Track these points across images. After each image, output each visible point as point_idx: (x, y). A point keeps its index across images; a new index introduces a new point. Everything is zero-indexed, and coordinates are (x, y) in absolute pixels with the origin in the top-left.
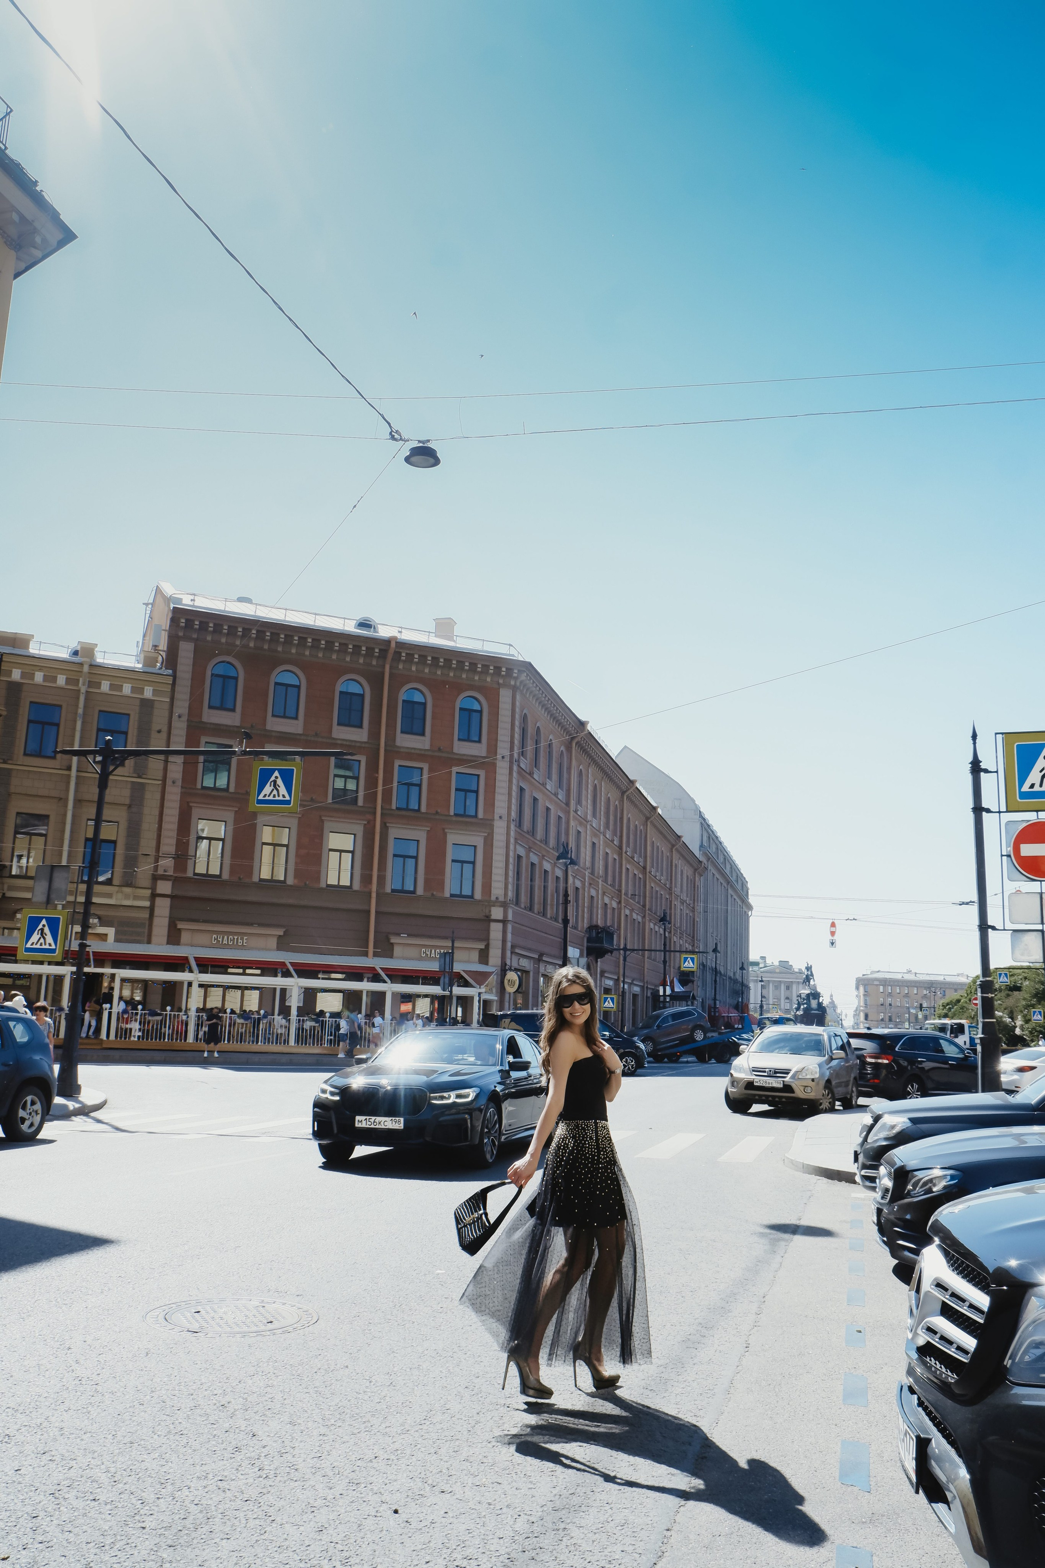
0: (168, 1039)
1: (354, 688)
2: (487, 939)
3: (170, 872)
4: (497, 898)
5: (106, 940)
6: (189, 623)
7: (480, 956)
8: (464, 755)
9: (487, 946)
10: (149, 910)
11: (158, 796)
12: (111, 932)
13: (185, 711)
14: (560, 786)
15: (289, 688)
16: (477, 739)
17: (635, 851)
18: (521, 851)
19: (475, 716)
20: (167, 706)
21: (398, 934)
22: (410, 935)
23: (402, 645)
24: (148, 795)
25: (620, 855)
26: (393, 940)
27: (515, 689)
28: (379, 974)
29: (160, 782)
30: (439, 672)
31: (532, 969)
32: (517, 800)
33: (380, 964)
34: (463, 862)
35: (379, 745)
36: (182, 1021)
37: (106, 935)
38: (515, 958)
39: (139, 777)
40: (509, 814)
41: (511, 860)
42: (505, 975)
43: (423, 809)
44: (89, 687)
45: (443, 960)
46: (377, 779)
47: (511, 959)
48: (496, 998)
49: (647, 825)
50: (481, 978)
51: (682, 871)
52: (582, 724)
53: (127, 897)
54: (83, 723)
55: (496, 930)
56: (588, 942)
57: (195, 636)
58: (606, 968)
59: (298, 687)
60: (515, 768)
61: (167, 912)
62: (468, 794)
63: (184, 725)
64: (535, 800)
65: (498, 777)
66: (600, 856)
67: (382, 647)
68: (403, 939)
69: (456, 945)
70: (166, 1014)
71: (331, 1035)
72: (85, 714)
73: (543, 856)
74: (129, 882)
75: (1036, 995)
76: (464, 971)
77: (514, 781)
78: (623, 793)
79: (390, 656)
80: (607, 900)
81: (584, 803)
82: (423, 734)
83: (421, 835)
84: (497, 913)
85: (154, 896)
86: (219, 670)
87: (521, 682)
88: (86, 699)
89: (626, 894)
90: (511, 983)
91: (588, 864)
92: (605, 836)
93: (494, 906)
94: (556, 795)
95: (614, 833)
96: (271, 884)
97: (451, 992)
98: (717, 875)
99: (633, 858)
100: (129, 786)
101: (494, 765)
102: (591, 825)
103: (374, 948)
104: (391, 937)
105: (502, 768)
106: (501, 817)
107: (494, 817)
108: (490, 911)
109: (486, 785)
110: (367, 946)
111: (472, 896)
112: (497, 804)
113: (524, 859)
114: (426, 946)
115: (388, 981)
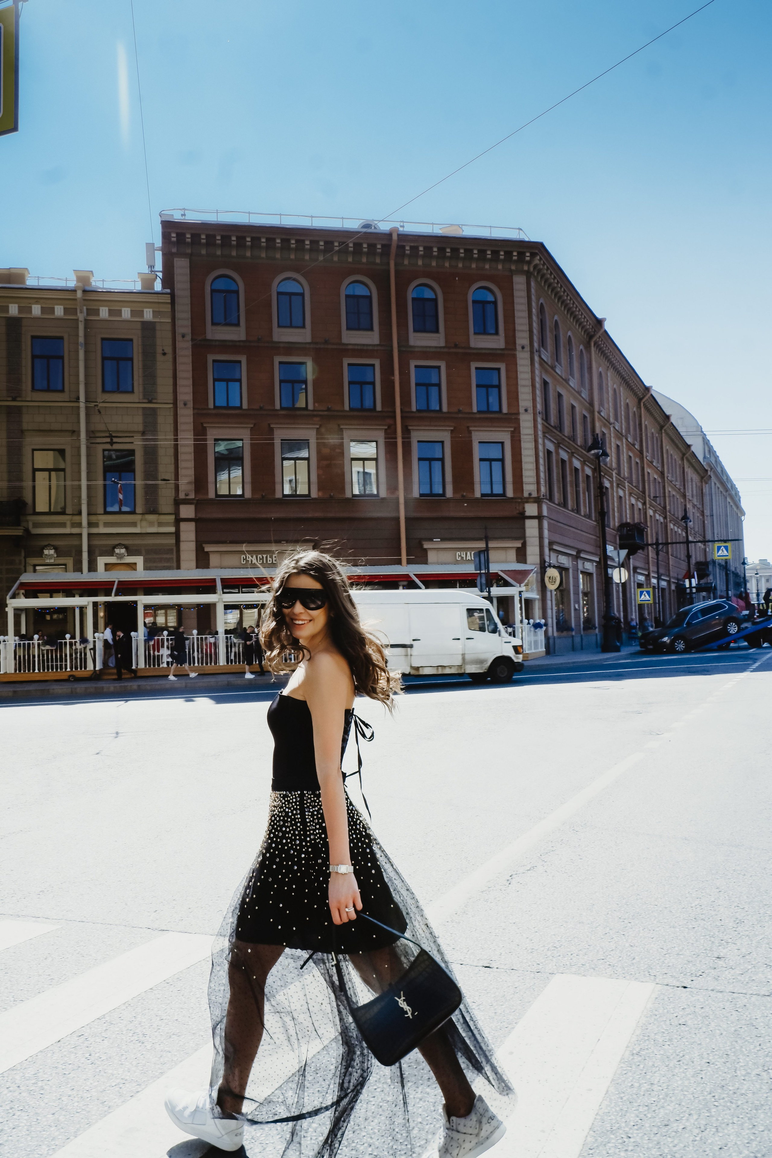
0: (198, 663)
1: (361, 291)
2: (522, 537)
3: (192, 496)
4: (530, 494)
5: (135, 570)
6: (181, 236)
7: (517, 555)
8: (482, 349)
9: (524, 545)
10: (174, 535)
11: (171, 420)
12: (139, 560)
13: (188, 330)
14: (582, 383)
15: (293, 297)
16: (493, 331)
17: (653, 457)
18: (551, 447)
19: (490, 308)
20: (169, 327)
21: (431, 540)
22: (443, 539)
23: (404, 238)
24: (160, 420)
25: (642, 458)
26: (426, 545)
27: (528, 275)
28: (414, 581)
29: (171, 406)
30: (447, 264)
31: (571, 565)
32: (541, 392)
33: (412, 570)
34: (490, 460)
35: (392, 346)
36: (211, 644)
37: (135, 564)
38: (553, 555)
39: (150, 402)
40: (535, 406)
41: (541, 454)
42: (545, 572)
43: (445, 409)
44: (88, 314)
45: (477, 559)
46: (393, 382)
47: (550, 557)
48: (538, 597)
49: (662, 433)
50: (520, 576)
51: (692, 480)
52: (599, 323)
53: (151, 524)
54: (86, 352)
55: (531, 528)
56: (620, 540)
57: (189, 251)
58: (638, 564)
59: (302, 295)
60: (536, 358)
61: (192, 536)
62: (490, 389)
63: (189, 344)
64: (560, 396)
65: (520, 369)
66: (624, 458)
67: (384, 242)
68: (437, 543)
69: (491, 545)
70: (193, 638)
72: (86, 343)
73: (573, 453)
74: (152, 509)
76: (502, 571)
77: (537, 372)
78: (640, 400)
79: (393, 249)
80: (633, 501)
81: (606, 405)
82: (437, 331)
83: (445, 436)
84: (531, 509)
85: (178, 521)
86: (221, 285)
87: (535, 266)
88: (86, 328)
89: (649, 496)
90: (552, 580)
91: (614, 465)
92: (627, 439)
93: (527, 502)
94: (579, 393)
95: (635, 439)
96: (294, 500)
97: (489, 592)
98: (718, 485)
99: (652, 462)
100: (140, 412)
101: (514, 357)
102: (614, 427)
103: (407, 555)
104: (424, 543)
105: (523, 359)
106: (526, 410)
107: (519, 410)
108: (524, 508)
109: (508, 378)
110: (400, 554)
111: (504, 494)
112: (521, 396)
113: (554, 455)
114: (461, 549)
115: (423, 587)
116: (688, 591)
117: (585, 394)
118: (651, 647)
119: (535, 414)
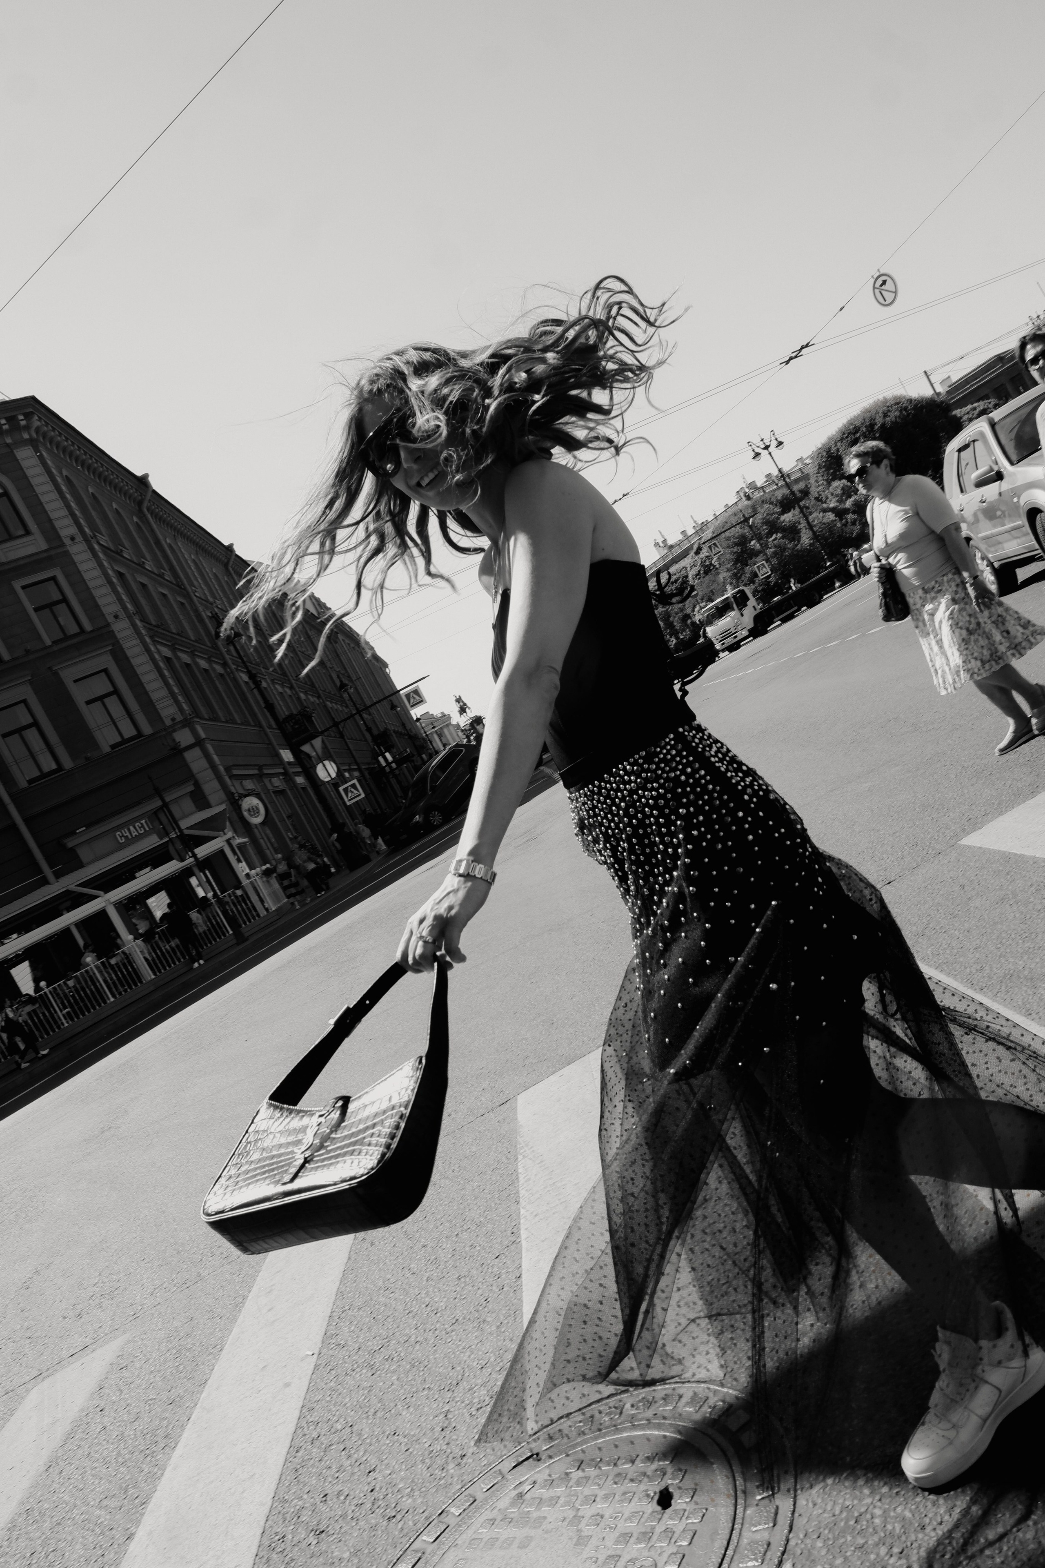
2: (190, 776)
4: (173, 719)
7: (195, 801)
8: (18, 559)
9: (197, 784)
14: (158, 563)
16: (21, 532)
18: (166, 652)
21: (73, 833)
22: (88, 826)
26: (70, 843)
27: (33, 443)
31: (259, 789)
32: (122, 587)
33: (71, 882)
34: (101, 698)
38: (237, 783)
40: (125, 608)
41: (161, 664)
43: (6, 656)
45: (158, 825)
47: (235, 786)
48: (246, 840)
50: (214, 825)
52: (142, 482)
55: (195, 760)
60: (96, 547)
62: (55, 608)
64: (143, 586)
65: (82, 567)
68: (82, 835)
71: (65, 1008)
73: (192, 652)
76: (191, 827)
77: (106, 565)
78: (226, 565)
81: (195, 583)
83: (25, 692)
84: (184, 737)
87: (37, 430)
90: (254, 811)
93: (175, 731)
94: (161, 576)
97: (194, 856)
101: (67, 554)
102: (217, 607)
103: (51, 867)
104: (65, 841)
105: (79, 552)
106: (116, 617)
107: (106, 620)
108: (174, 740)
109: (72, 585)
110: (40, 871)
111: (140, 734)
112: (101, 602)
113: (175, 661)
114: (119, 828)
115: (102, 893)
116: (387, 769)
117: (168, 576)
118: (405, 836)
119: (129, 617)
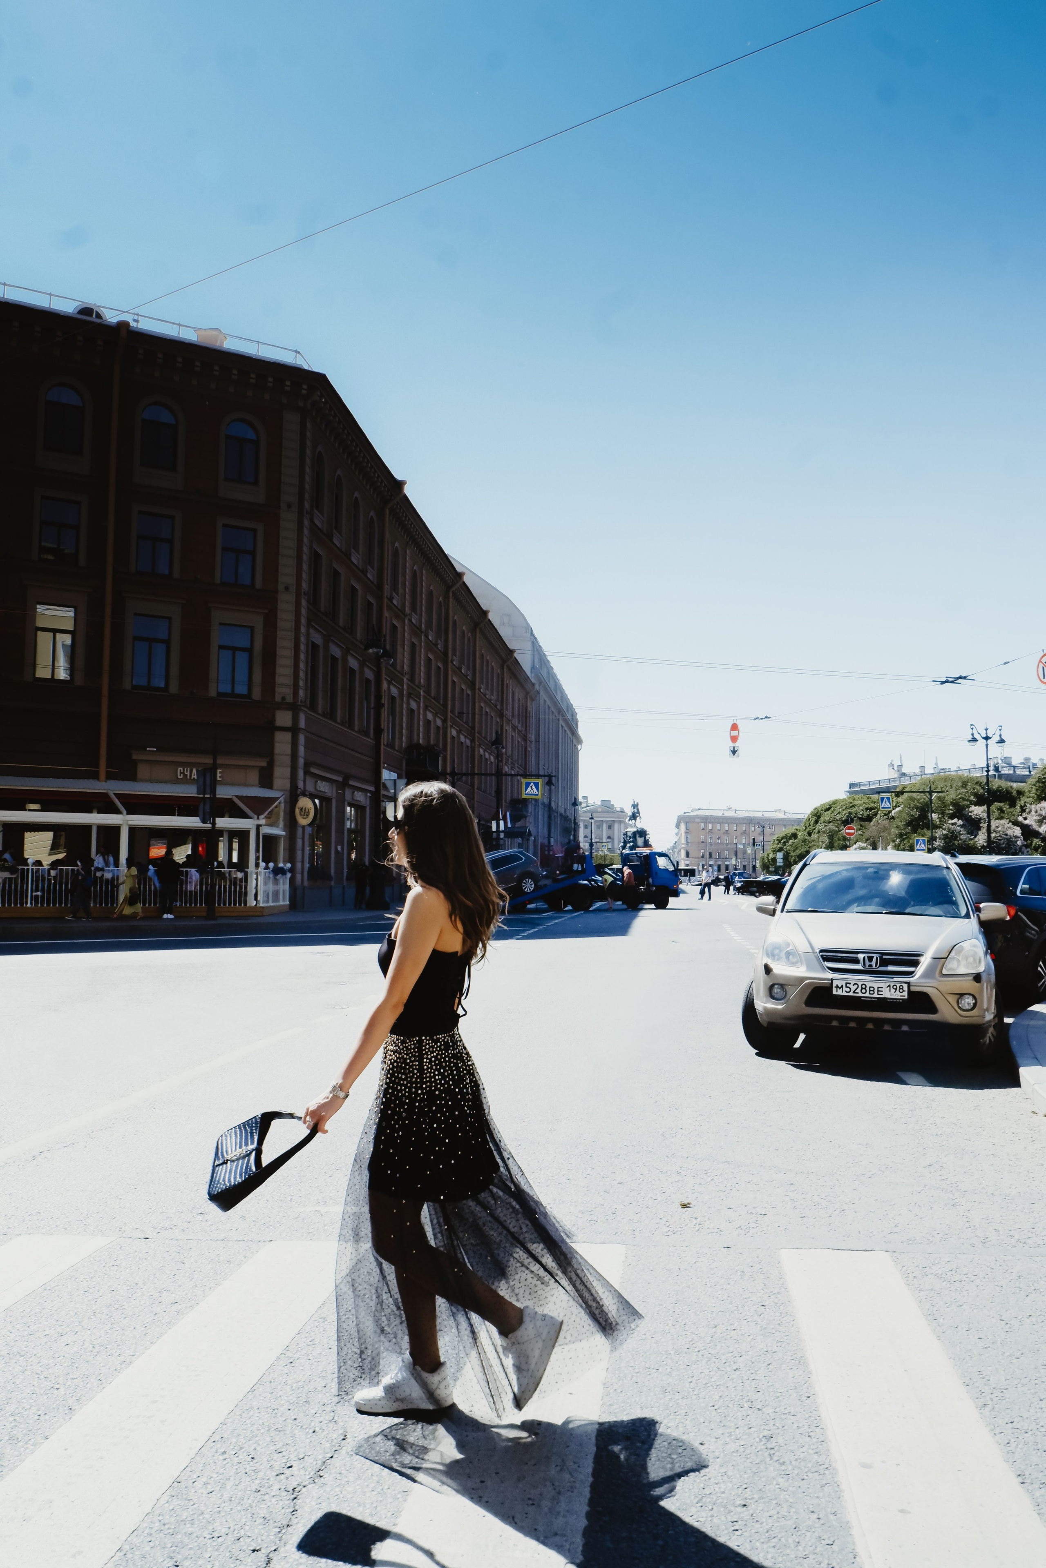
1: (69, 399)
2: (269, 755)
4: (283, 698)
7: (260, 777)
8: (234, 501)
9: (271, 764)
14: (369, 560)
16: (251, 480)
17: (462, 662)
18: (317, 639)
19: (249, 449)
21: (143, 748)
22: (161, 749)
23: (137, 336)
25: (445, 662)
26: (136, 755)
27: (304, 413)
28: (113, 803)
30: (194, 382)
31: (334, 795)
32: (310, 568)
33: (113, 788)
34: (234, 649)
35: (107, 480)
38: (310, 780)
40: (299, 584)
41: (302, 647)
42: (296, 801)
43: (176, 574)
45: (201, 780)
46: (106, 530)
48: (284, 833)
49: (476, 632)
50: (260, 805)
52: (398, 485)
55: (282, 744)
56: (407, 765)
60: (306, 522)
62: (241, 555)
64: (336, 574)
65: (282, 533)
66: (421, 661)
67: (108, 337)
68: (151, 753)
69: (219, 761)
71: (37, 891)
73: (348, 649)
75: (909, 824)
76: (237, 796)
77: (306, 541)
78: (449, 588)
79: (120, 349)
80: (430, 716)
81: (400, 590)
82: (173, 469)
83: (174, 611)
84: (283, 718)
87: (313, 404)
89: (452, 711)
90: (305, 812)
91: (406, 668)
92: (426, 636)
93: (279, 709)
94: (363, 572)
95: (438, 636)
97: (214, 824)
98: (548, 703)
99: (460, 669)
101: (277, 516)
102: (410, 621)
103: (108, 767)
104: (133, 752)
105: (288, 522)
106: (287, 589)
107: (276, 587)
108: (274, 716)
109: (266, 543)
110: (97, 765)
111: (249, 696)
112: (281, 570)
113: (321, 650)
114: (184, 765)
115: (125, 812)
116: (495, 835)
117: (372, 575)
119: (298, 595)
